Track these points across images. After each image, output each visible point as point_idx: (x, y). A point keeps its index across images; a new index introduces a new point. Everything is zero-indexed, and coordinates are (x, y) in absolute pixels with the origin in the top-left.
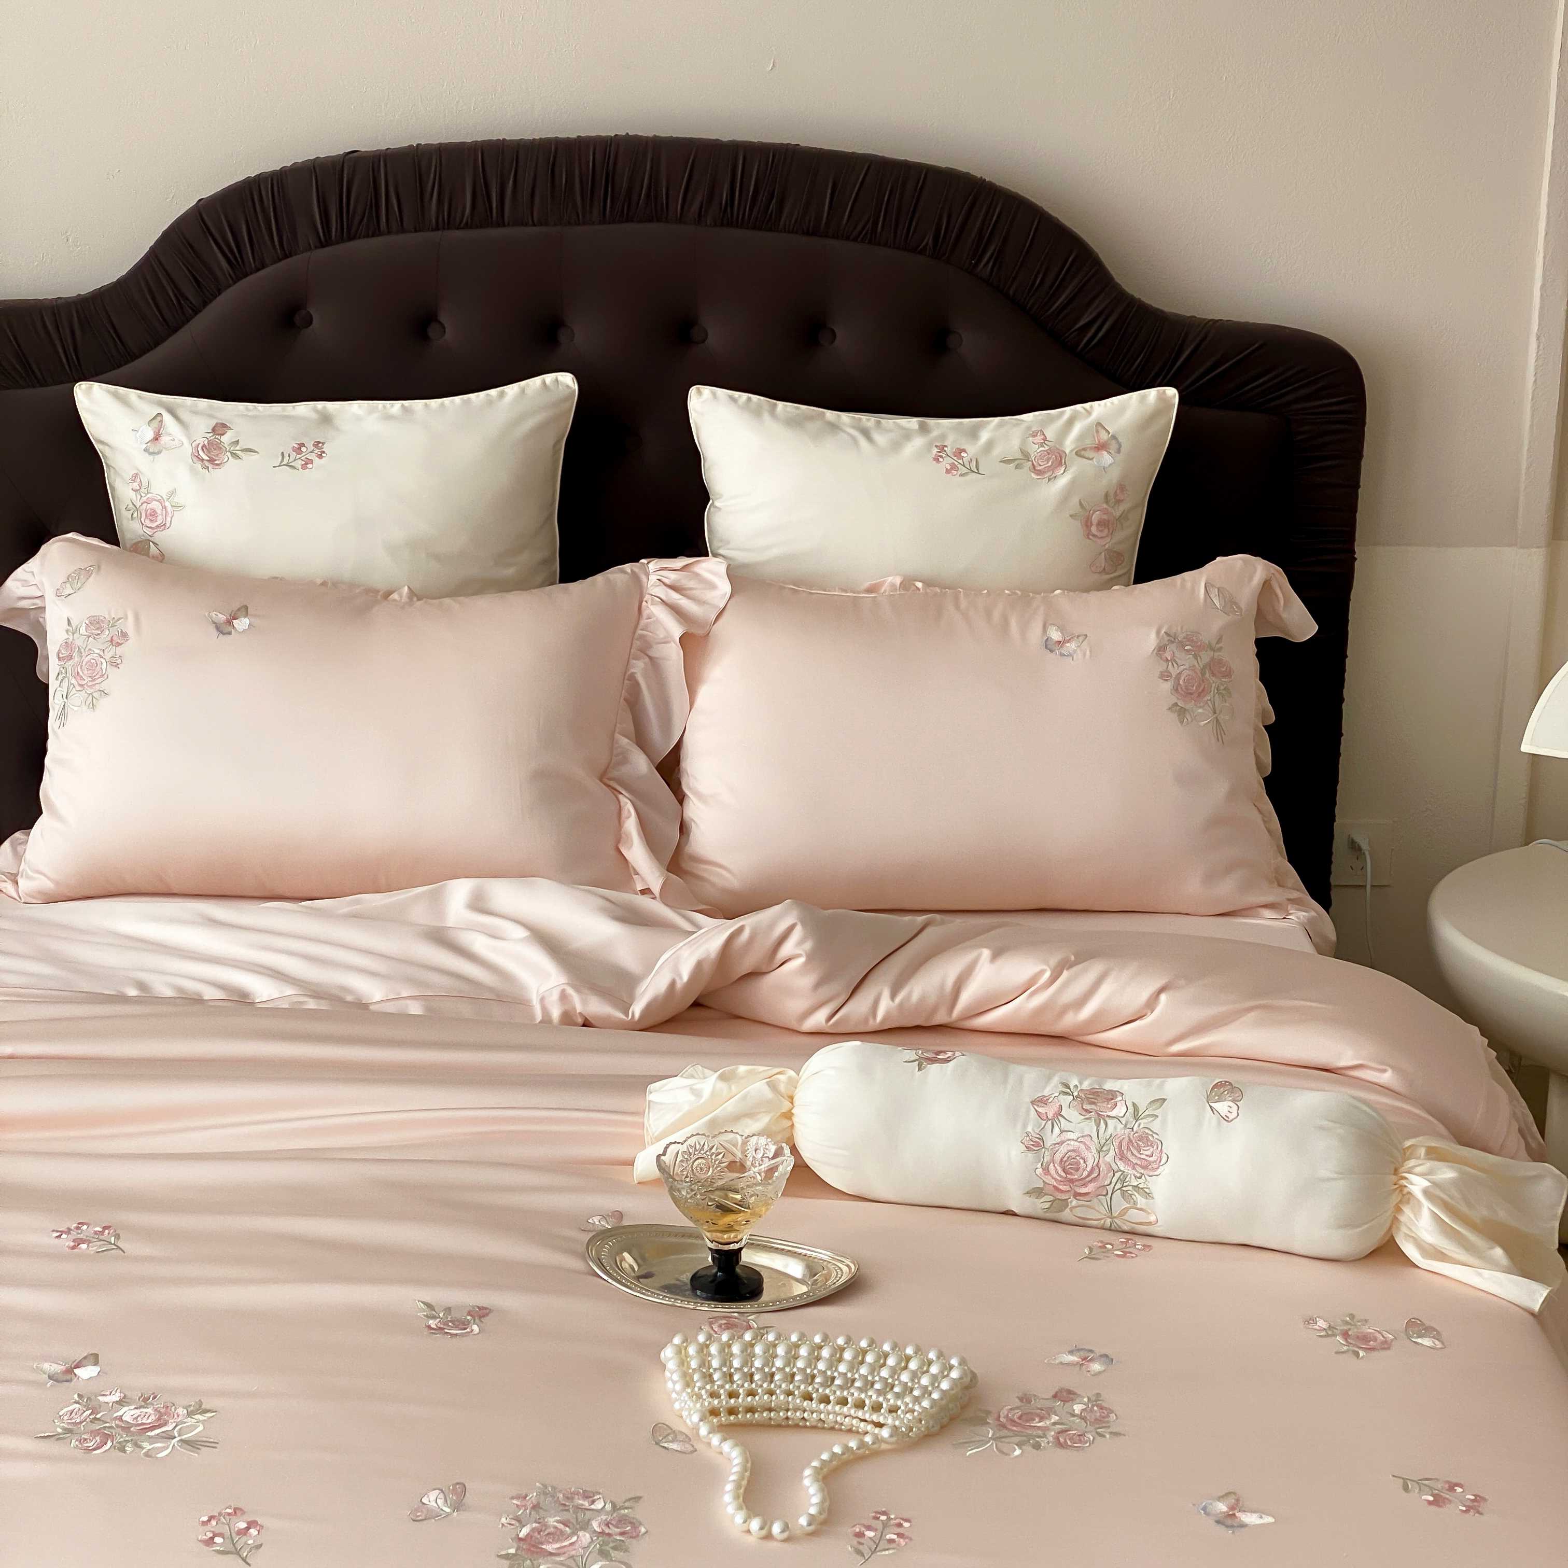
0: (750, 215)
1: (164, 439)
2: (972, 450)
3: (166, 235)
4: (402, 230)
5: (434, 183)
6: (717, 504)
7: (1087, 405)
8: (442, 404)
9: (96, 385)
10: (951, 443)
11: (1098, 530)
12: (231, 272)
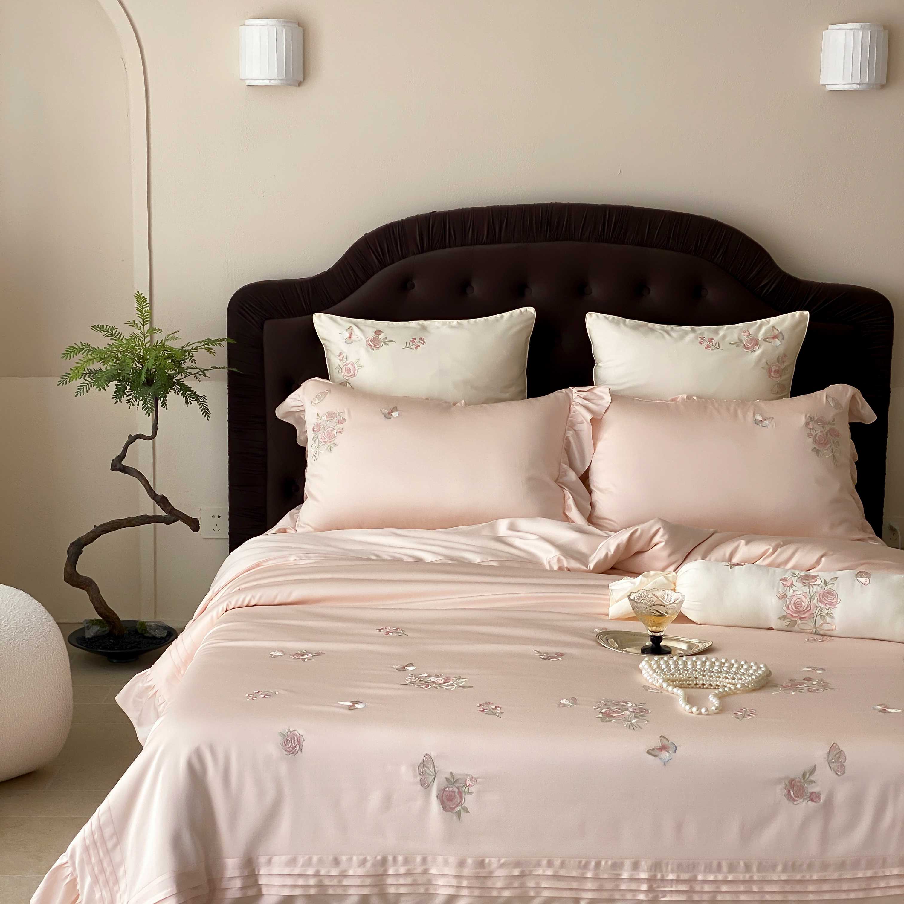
0: (612, 237)
1: (354, 337)
2: (716, 339)
3: (351, 250)
4: (456, 246)
5: (470, 225)
6: (600, 364)
7: (767, 319)
8: (475, 322)
9: (323, 315)
10: (707, 336)
11: (774, 374)
12: (379, 265)
